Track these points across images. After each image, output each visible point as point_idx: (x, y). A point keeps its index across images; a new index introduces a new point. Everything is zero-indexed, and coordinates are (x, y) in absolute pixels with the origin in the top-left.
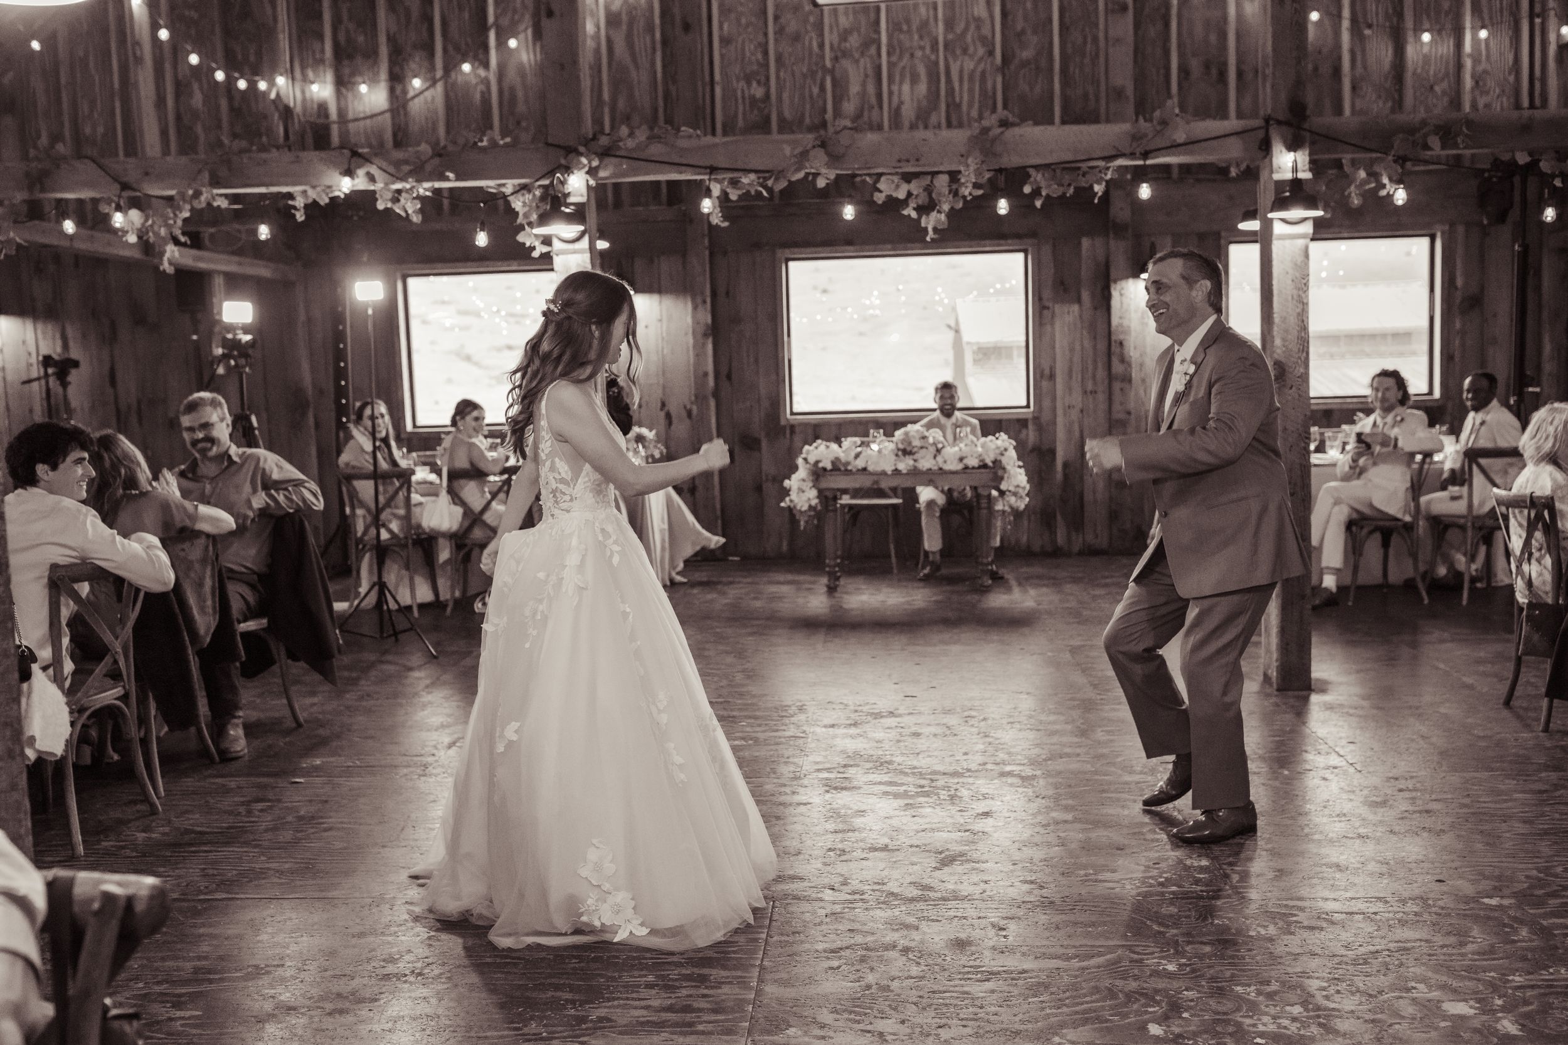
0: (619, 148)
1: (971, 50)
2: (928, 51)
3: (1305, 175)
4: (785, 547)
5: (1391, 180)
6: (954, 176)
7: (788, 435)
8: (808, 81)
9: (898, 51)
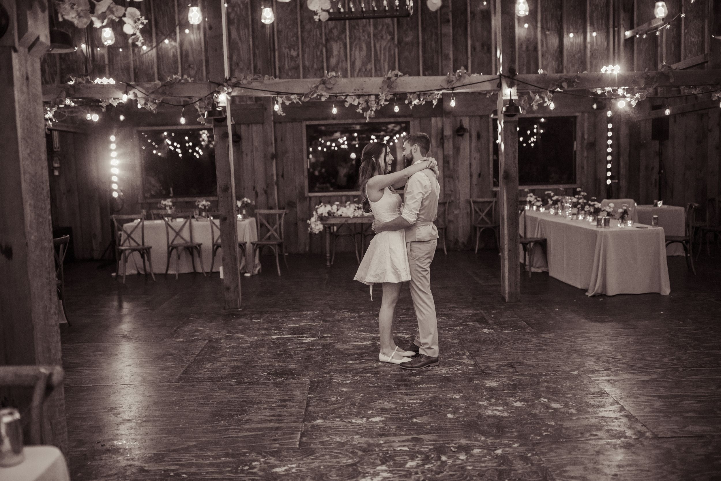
0: (240, 84)
1: (384, 37)
2: (366, 37)
3: (515, 97)
4: (307, 248)
5: (548, 100)
6: (377, 96)
7: (308, 201)
8: (316, 50)
9: (353, 37)
